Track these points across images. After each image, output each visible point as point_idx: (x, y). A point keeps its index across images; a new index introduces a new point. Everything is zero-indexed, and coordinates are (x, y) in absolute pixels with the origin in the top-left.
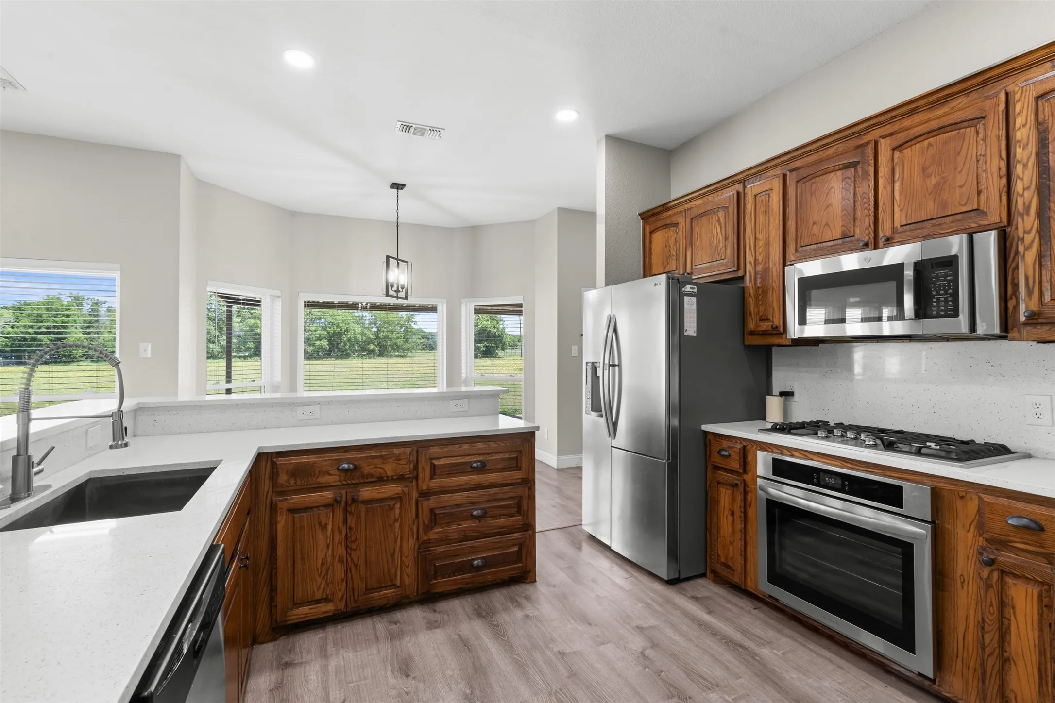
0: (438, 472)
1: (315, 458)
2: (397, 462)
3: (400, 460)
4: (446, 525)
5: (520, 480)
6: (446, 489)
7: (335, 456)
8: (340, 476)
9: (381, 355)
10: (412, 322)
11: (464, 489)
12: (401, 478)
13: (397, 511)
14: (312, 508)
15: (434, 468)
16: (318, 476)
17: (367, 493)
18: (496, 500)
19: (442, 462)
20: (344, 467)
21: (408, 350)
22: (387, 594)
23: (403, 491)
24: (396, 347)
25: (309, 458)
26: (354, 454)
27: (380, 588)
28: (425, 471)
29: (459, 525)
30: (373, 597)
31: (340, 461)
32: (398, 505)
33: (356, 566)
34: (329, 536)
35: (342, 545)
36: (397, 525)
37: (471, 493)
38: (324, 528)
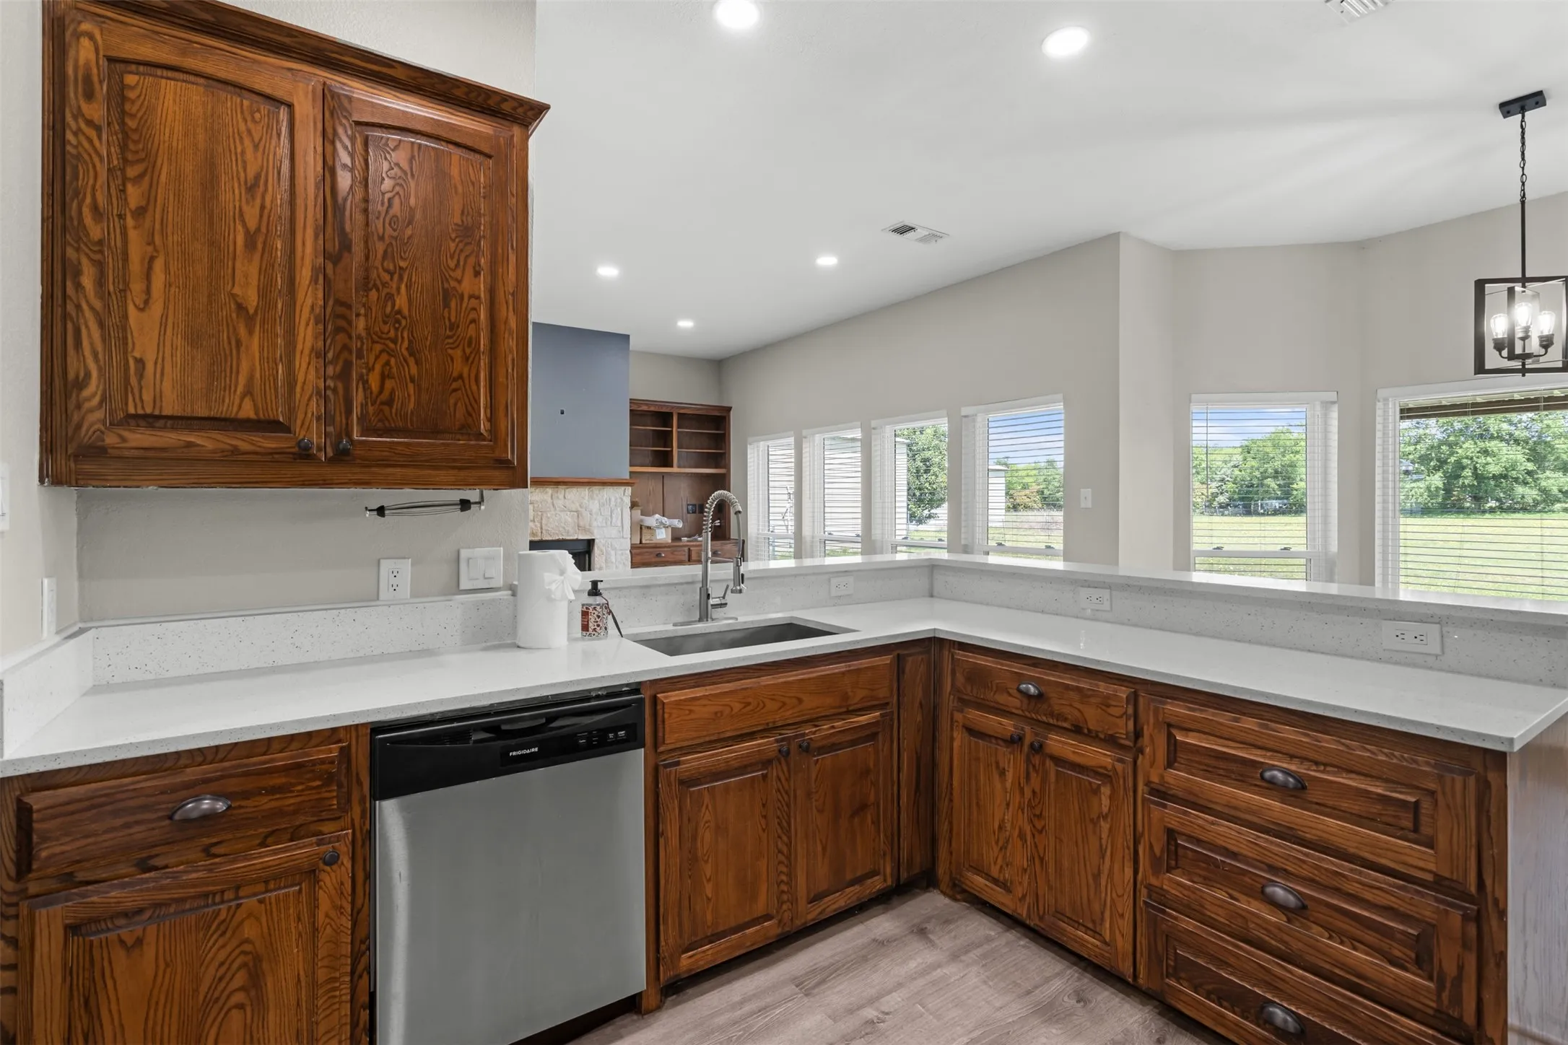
0: (1182, 756)
1: (993, 662)
2: (1104, 707)
3: (1108, 706)
4: (1200, 880)
5: (1429, 877)
6: (1201, 802)
7: (1016, 668)
8: (1021, 702)
11: (1251, 822)
12: (1110, 741)
13: (1105, 802)
14: (990, 736)
15: (1173, 745)
16: (996, 692)
17: (1059, 744)
18: (1337, 891)
19: (1191, 739)
20: (1028, 689)
22: (1088, 942)
23: (1113, 766)
25: (987, 661)
26: (1040, 673)
27: (1077, 924)
28: (1155, 745)
29: (1232, 897)
30: (1065, 931)
31: (1021, 678)
32: (1106, 791)
33: (1042, 859)
34: (1009, 790)
35: (1023, 813)
36: (1105, 826)
37: (1265, 840)
38: (1002, 773)
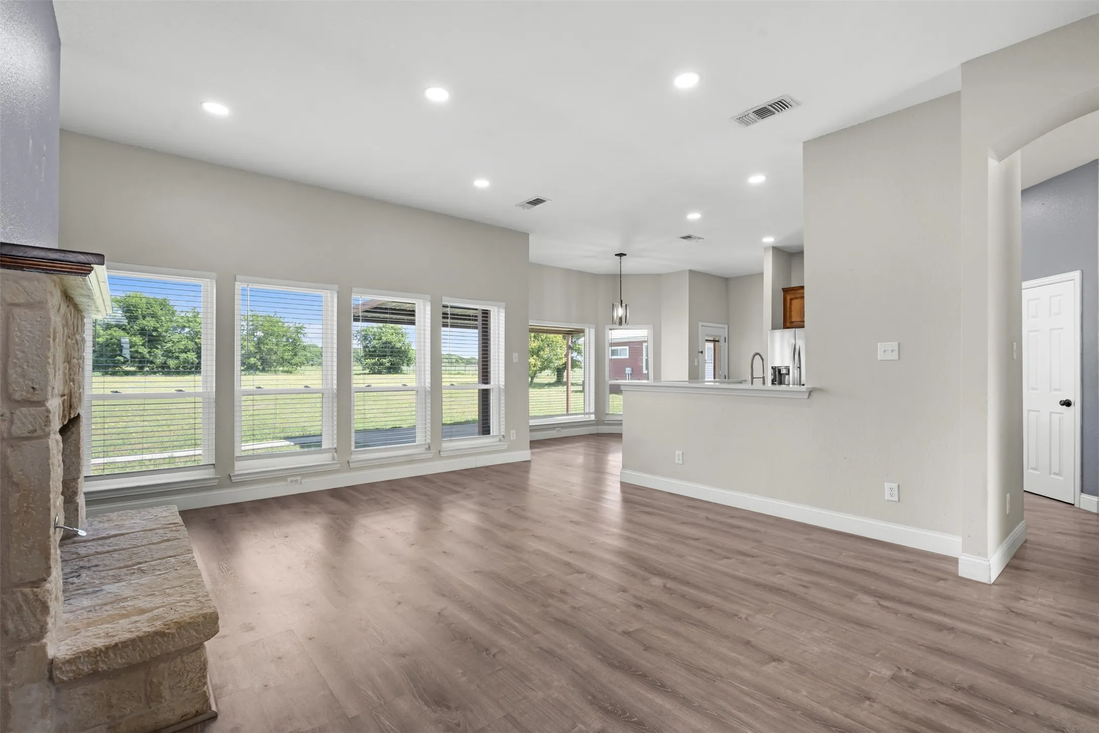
9: (263, 370)
10: (301, 333)
21: (297, 365)
24: (283, 361)
